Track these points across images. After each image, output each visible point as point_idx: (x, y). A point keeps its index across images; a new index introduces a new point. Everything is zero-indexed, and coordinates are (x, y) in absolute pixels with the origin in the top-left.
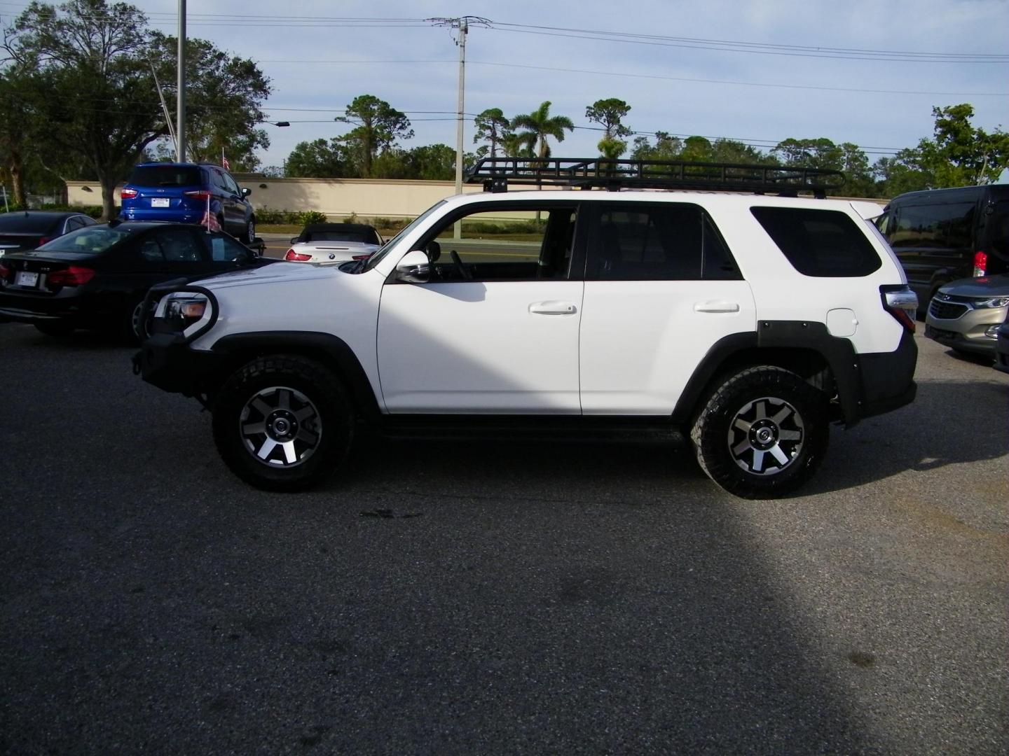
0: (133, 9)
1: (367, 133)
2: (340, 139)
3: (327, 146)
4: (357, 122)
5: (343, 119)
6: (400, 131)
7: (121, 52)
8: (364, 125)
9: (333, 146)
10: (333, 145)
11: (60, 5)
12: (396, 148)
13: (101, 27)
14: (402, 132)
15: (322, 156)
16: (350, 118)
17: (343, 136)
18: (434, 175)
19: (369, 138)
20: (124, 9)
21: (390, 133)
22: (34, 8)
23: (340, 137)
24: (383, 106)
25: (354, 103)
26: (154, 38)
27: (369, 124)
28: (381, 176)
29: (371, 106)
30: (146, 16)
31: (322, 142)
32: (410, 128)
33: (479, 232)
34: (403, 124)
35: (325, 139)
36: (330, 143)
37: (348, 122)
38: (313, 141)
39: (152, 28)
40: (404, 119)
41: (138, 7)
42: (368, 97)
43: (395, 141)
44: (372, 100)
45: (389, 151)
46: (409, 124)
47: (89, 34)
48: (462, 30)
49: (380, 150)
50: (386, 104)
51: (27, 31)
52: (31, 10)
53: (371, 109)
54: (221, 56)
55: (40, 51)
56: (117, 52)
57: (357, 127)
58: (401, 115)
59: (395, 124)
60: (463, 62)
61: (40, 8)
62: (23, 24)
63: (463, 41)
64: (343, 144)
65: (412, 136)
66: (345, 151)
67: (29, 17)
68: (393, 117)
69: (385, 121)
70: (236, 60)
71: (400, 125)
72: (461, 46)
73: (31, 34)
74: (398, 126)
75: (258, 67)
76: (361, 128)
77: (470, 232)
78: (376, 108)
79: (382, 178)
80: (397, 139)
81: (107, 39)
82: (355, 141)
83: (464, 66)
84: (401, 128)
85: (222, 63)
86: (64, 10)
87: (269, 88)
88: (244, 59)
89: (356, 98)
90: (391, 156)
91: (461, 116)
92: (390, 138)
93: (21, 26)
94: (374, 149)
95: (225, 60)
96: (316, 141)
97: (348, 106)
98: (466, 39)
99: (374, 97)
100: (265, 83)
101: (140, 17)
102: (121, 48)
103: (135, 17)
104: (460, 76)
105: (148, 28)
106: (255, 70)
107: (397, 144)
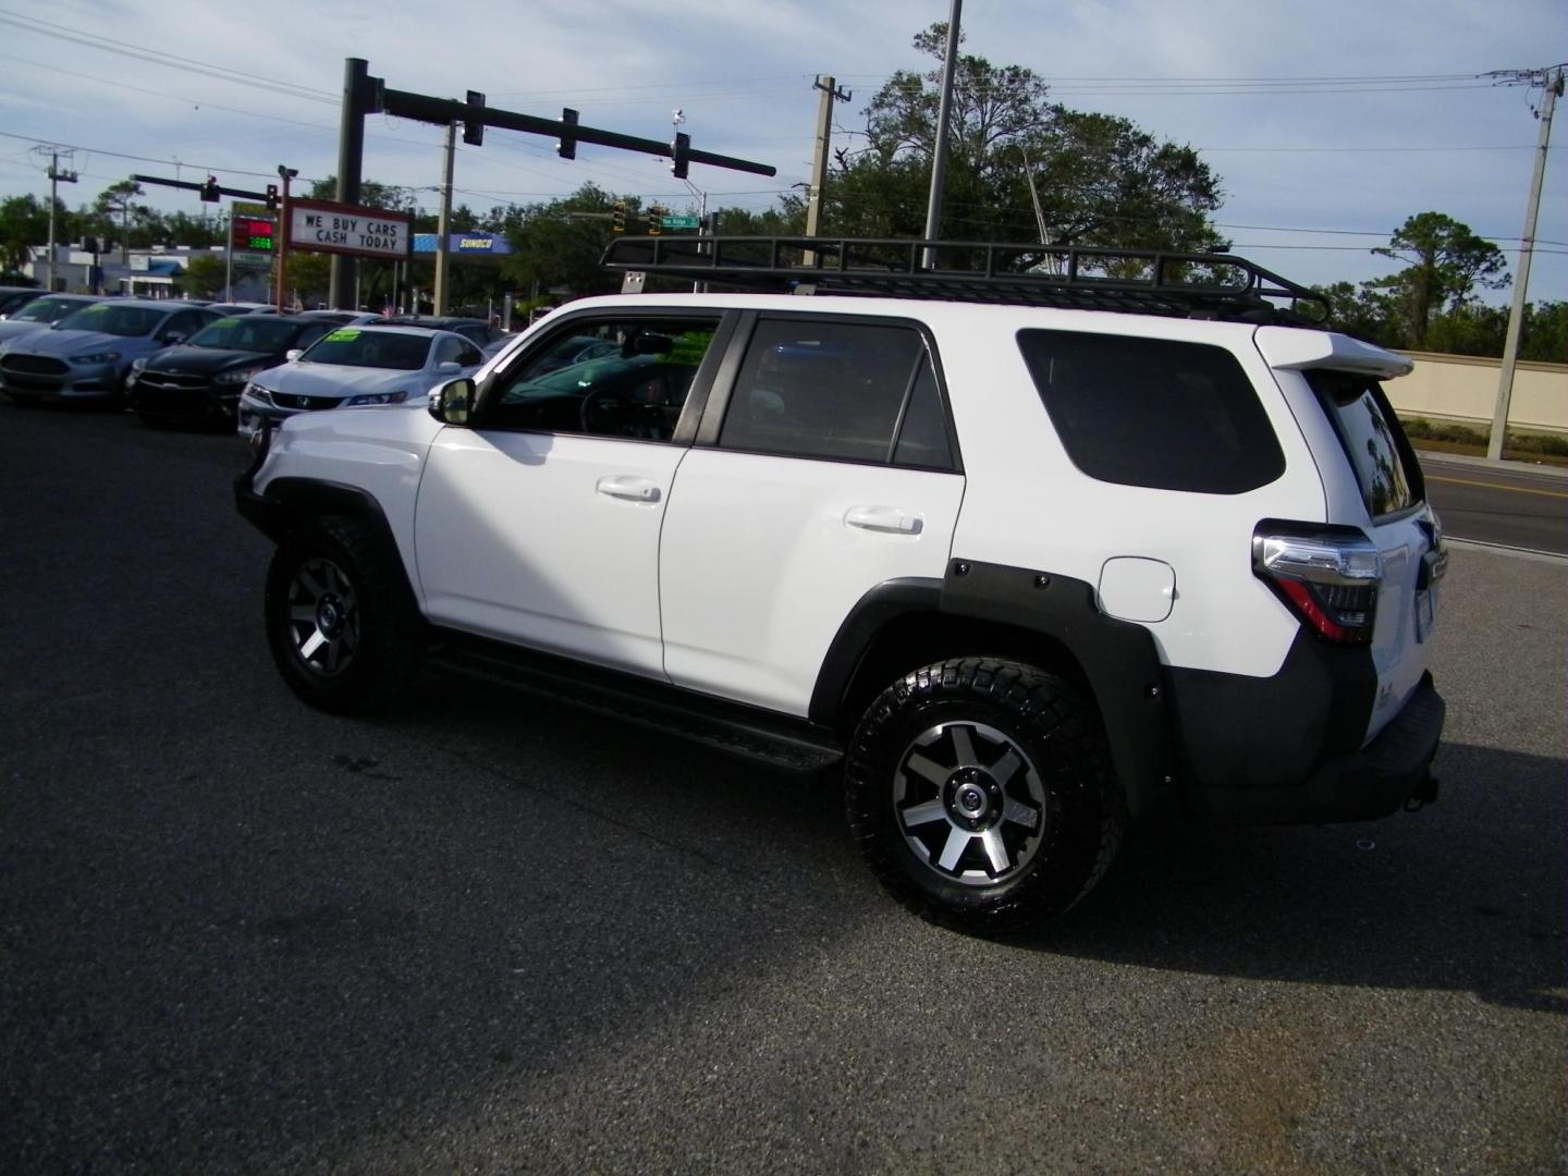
0: (1027, 74)
1: (1423, 276)
2: (1379, 284)
3: (1353, 294)
4: (1410, 258)
5: (1384, 252)
6: (1485, 275)
7: (1007, 136)
8: (1421, 262)
9: (1364, 295)
10: (1363, 293)
11: (927, 73)
12: (1476, 303)
13: (981, 101)
14: (1489, 277)
15: (1343, 311)
16: (1399, 252)
17: (1382, 279)
18: (1539, 352)
19: (1429, 284)
20: (1016, 75)
21: (1466, 277)
22: (897, 82)
23: (1378, 280)
24: (1457, 231)
25: (1407, 224)
26: (1053, 115)
27: (1430, 261)
28: (1439, 349)
29: (1437, 231)
30: (1045, 83)
31: (1346, 288)
32: (1504, 271)
33: (1546, 451)
34: (1494, 264)
35: (1351, 282)
36: (1359, 290)
37: (1394, 256)
38: (1330, 285)
39: (1053, 101)
40: (1496, 255)
41: (1034, 72)
42: (1433, 215)
43: (1473, 293)
44: (1440, 220)
45: (1464, 308)
46: (1504, 264)
47: (961, 111)
48: (1549, 91)
49: (1447, 306)
50: (1464, 228)
51: (886, 111)
52: (893, 83)
53: (1437, 236)
54: (1145, 141)
55: (899, 137)
56: (1000, 137)
57: (1411, 266)
58: (1492, 248)
59: (1478, 262)
60: (1545, 148)
61: (905, 78)
62: (882, 102)
63: (1549, 109)
64: (1382, 292)
65: (1507, 285)
66: (1385, 303)
67: (891, 92)
68: (1474, 250)
69: (1460, 257)
70: (1168, 148)
71: (1488, 264)
72: (1544, 119)
73: (892, 114)
74: (1483, 266)
75: (1202, 158)
76: (1416, 267)
77: (1526, 450)
78: (1445, 233)
79: (1441, 352)
80: (1478, 289)
81: (987, 120)
82: (1404, 288)
83: (1545, 156)
84: (1488, 270)
85: (1145, 151)
86: (931, 80)
87: (1218, 192)
88: (1180, 145)
89: (1411, 218)
90: (1466, 316)
91: (1528, 245)
92: (1465, 285)
93: (878, 105)
94: (1436, 304)
95: (1148, 147)
96: (1334, 286)
97: (1396, 231)
98: (1556, 106)
99: (1444, 216)
100: (1210, 185)
101: (1037, 85)
102: (1007, 130)
103: (1030, 86)
104: (1536, 175)
105: (1047, 100)
106: (1198, 164)
107: (1476, 297)
